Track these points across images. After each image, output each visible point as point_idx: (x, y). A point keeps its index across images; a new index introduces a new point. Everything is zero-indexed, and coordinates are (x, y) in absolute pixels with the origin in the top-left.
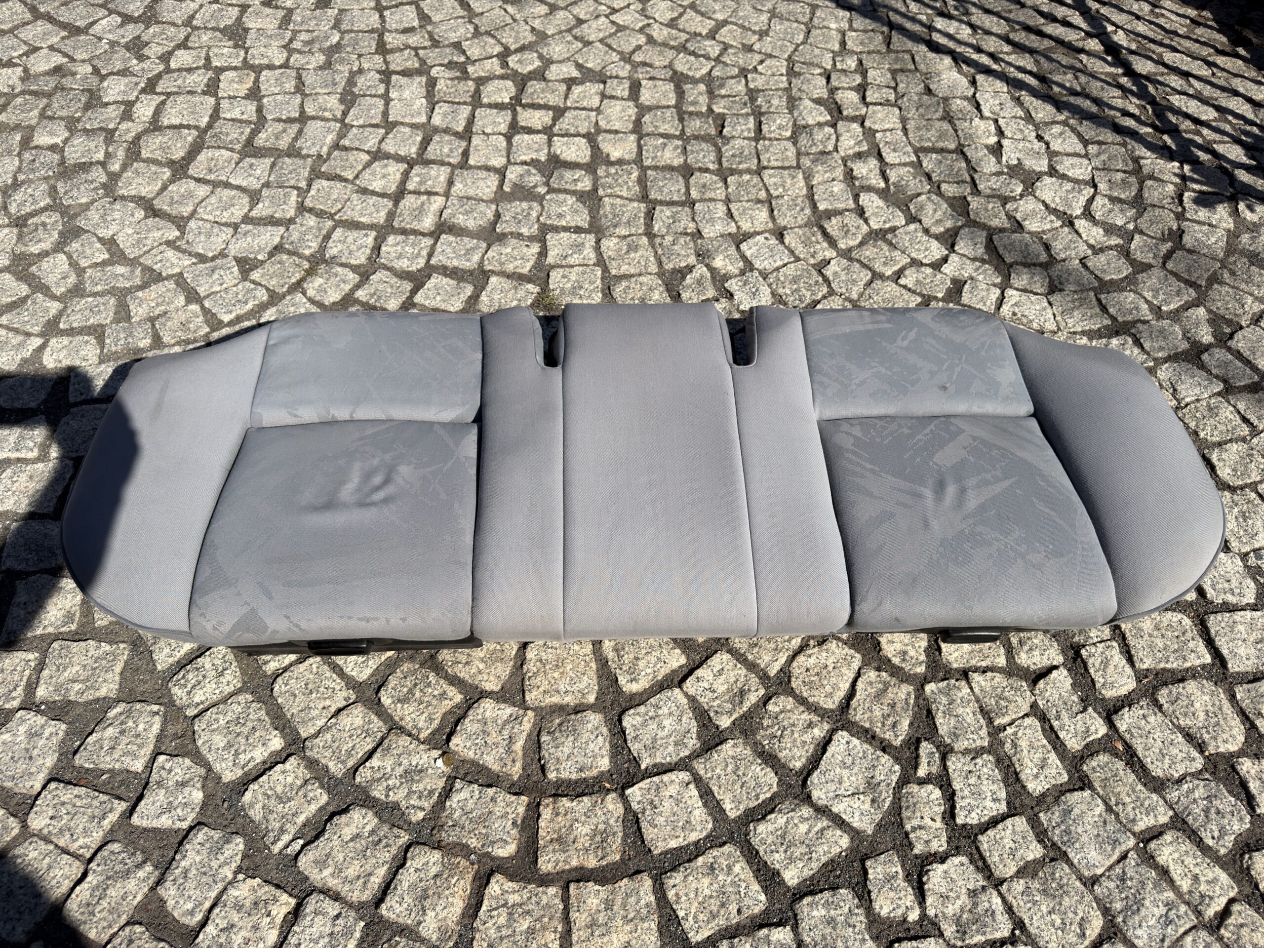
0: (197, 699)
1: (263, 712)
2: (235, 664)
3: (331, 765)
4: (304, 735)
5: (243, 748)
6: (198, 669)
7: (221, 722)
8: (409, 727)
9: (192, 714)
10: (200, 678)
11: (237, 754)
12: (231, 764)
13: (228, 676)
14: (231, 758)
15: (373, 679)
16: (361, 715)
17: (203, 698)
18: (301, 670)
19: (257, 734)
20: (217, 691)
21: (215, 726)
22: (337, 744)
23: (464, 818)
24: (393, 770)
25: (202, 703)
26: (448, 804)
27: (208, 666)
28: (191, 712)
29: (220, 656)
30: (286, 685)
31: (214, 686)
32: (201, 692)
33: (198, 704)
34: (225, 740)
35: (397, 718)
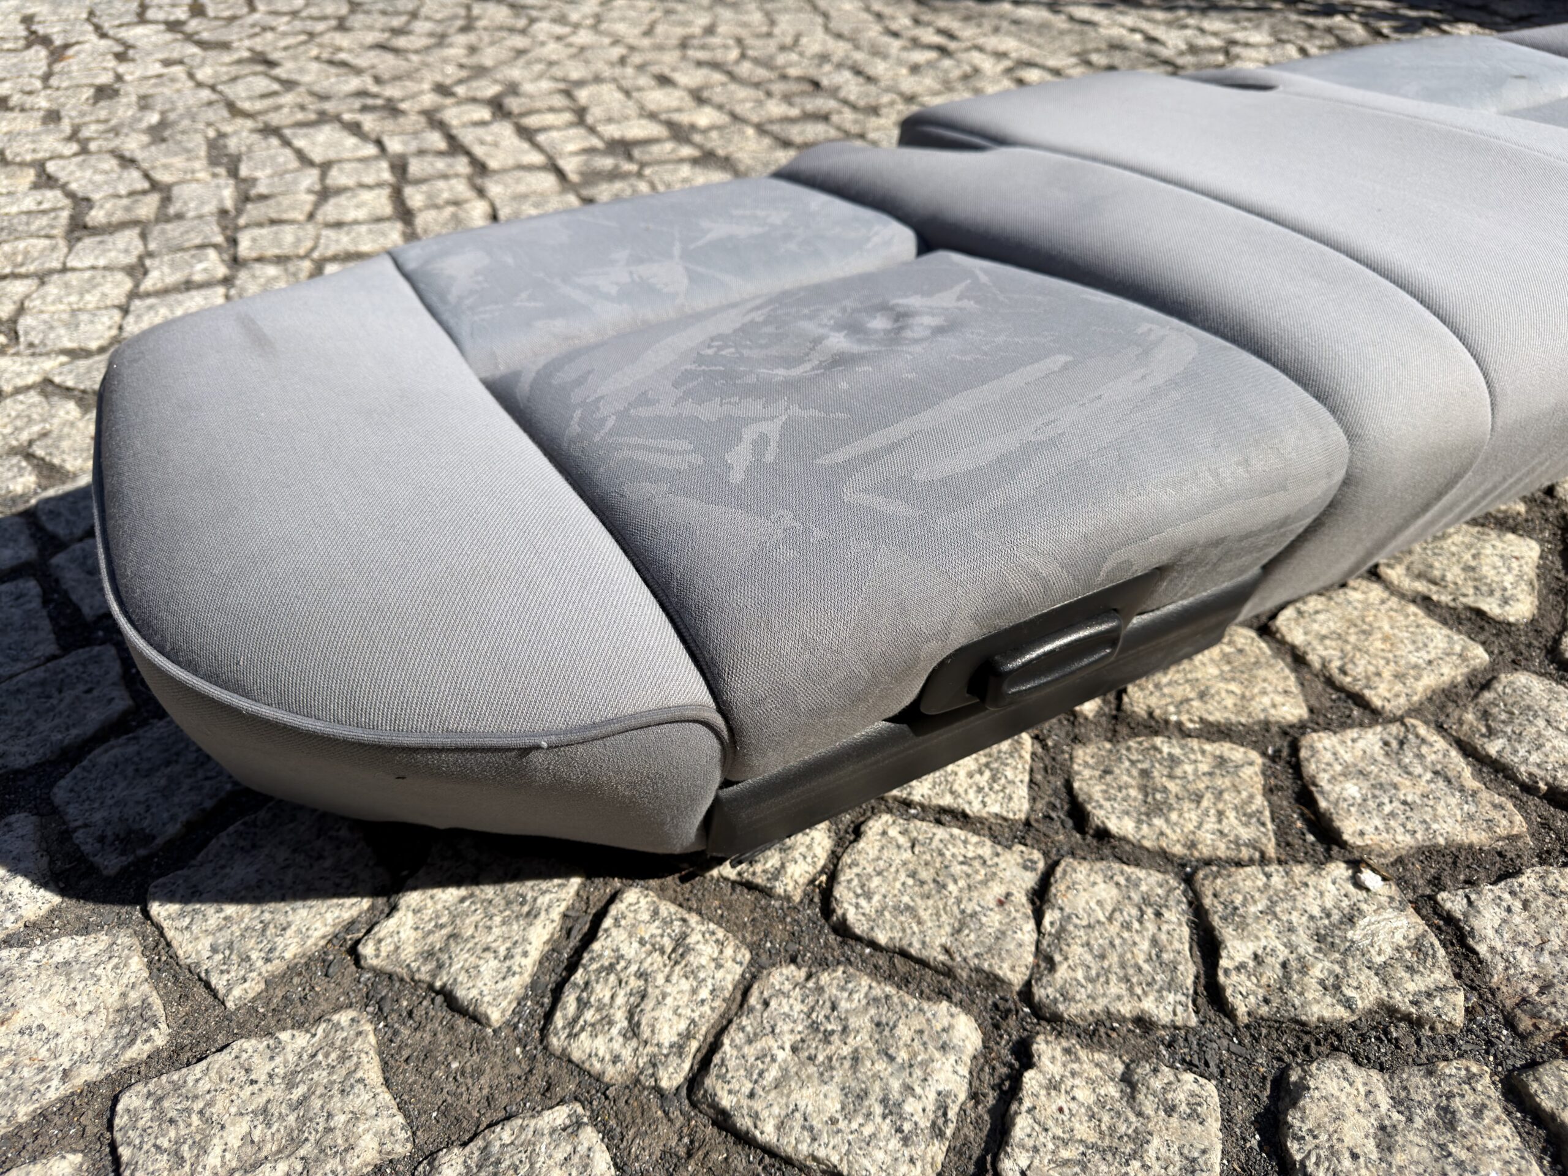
6: (611, 968)
8: (1222, 850)
9: (679, 1079)
10: (635, 983)
11: (892, 1109)
16: (1099, 879)
17: (682, 1026)
20: (704, 993)
21: (773, 1073)
26: (1482, 949)
27: (631, 950)
28: (673, 1076)
29: (646, 916)
30: (868, 896)
31: (686, 985)
32: (665, 1012)
33: (679, 1049)
34: (833, 1091)
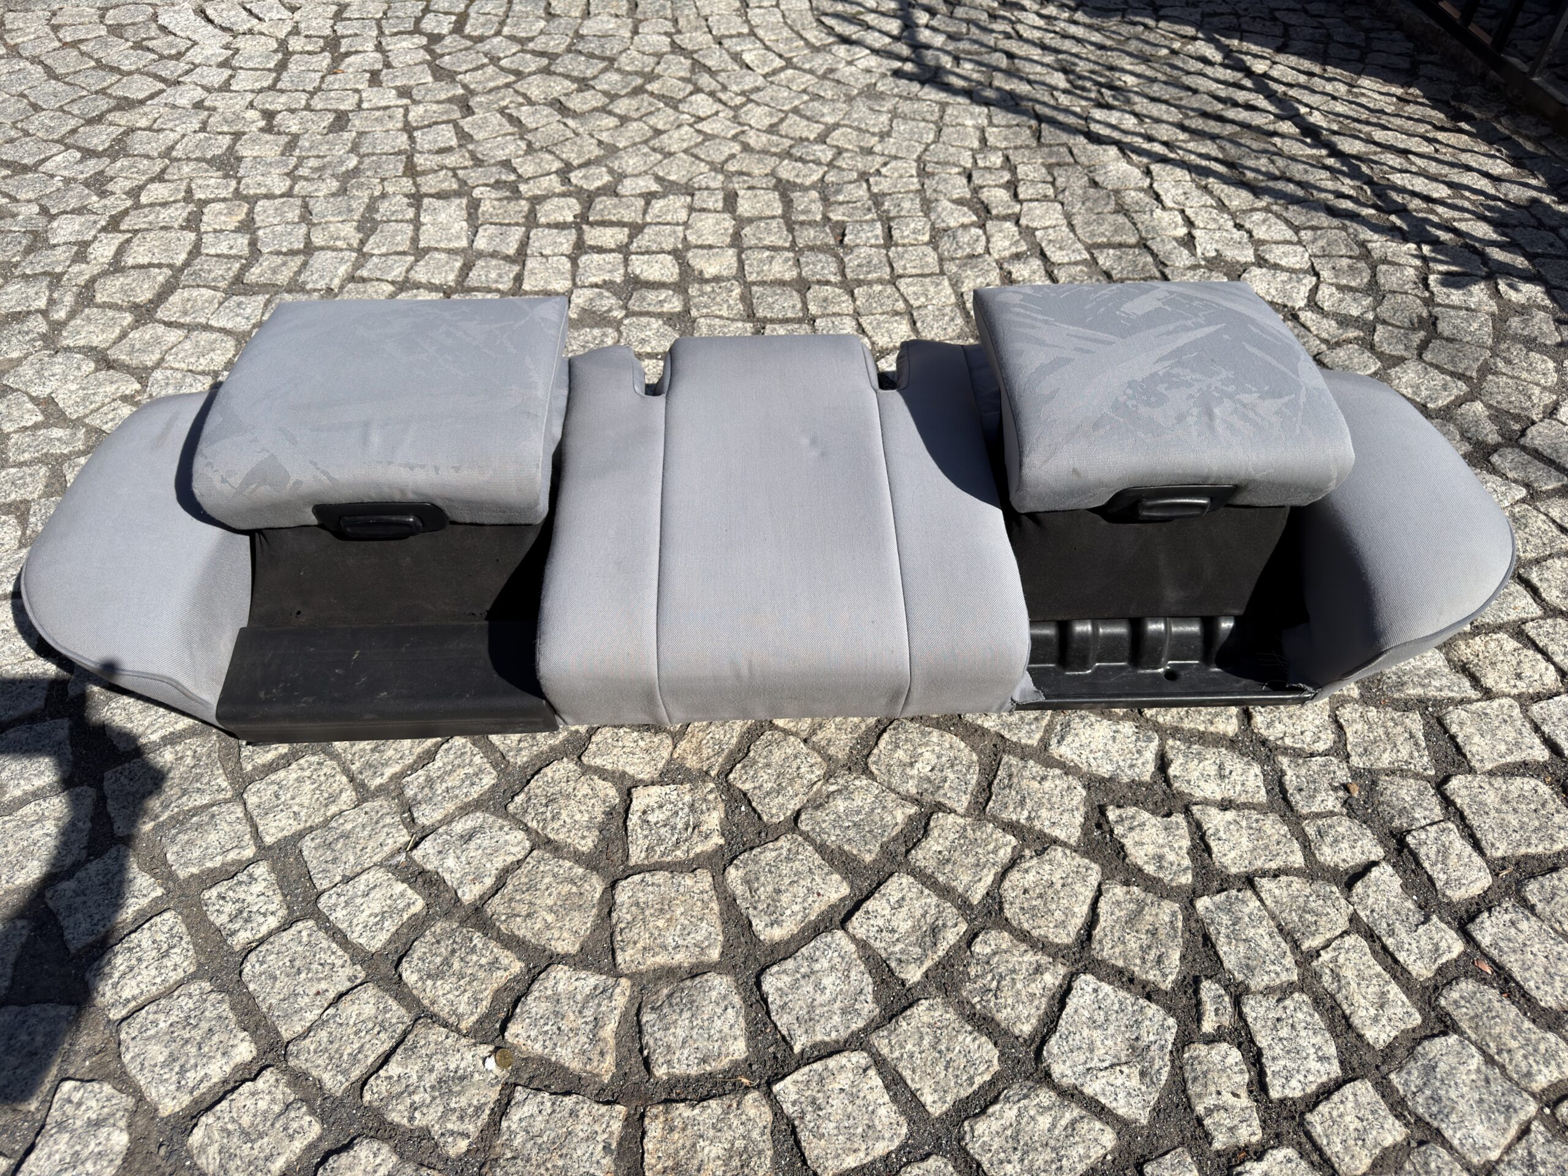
0: (126, 994)
1: (226, 1006)
2: (188, 938)
3: (326, 1077)
4: (286, 1035)
5: (192, 1061)
6: (130, 950)
7: (162, 1025)
8: (444, 1014)
9: (119, 1016)
10: (134, 962)
11: (183, 1071)
12: (173, 1087)
13: (176, 957)
14: (174, 1078)
15: (392, 947)
16: (372, 1001)
17: (137, 991)
18: (285, 940)
19: (215, 1039)
20: (158, 980)
21: (152, 1032)
22: (336, 1046)
23: (529, 1145)
24: (420, 1078)
25: (134, 998)
26: (504, 1124)
27: (146, 944)
28: (115, 1014)
29: (165, 929)
30: (262, 963)
31: (154, 972)
32: (134, 983)
33: (128, 1001)
34: (166, 1052)
35: (426, 1002)
